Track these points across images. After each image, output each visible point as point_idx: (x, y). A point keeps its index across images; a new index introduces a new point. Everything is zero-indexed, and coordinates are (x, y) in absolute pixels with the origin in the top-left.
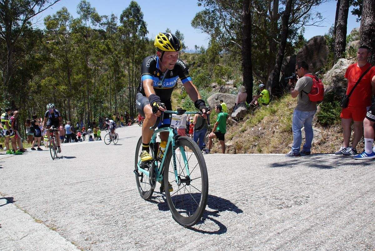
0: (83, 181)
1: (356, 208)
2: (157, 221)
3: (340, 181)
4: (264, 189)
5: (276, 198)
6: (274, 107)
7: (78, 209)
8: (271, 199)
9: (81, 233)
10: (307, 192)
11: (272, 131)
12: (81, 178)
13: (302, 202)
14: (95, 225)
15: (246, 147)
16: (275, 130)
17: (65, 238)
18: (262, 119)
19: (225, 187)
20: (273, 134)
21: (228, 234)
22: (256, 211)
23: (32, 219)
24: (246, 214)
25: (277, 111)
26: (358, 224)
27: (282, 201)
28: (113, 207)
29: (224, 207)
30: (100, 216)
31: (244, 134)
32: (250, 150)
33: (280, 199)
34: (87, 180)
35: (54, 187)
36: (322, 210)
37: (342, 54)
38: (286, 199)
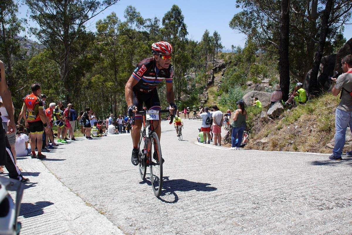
0: (128, 170)
2: (196, 213)
4: (302, 188)
5: (316, 198)
6: (312, 106)
7: (123, 196)
8: (311, 199)
9: (126, 219)
10: (349, 194)
11: (309, 130)
12: (126, 167)
13: (344, 205)
14: (139, 212)
15: (282, 144)
16: (312, 128)
17: (112, 222)
18: (299, 118)
19: (262, 183)
20: (310, 133)
21: (268, 231)
22: (295, 211)
23: (83, 202)
24: (285, 213)
25: (314, 110)
27: (323, 202)
28: (154, 196)
29: (262, 204)
30: (143, 204)
31: (280, 132)
32: (285, 148)
33: (320, 200)
34: (131, 169)
35: (102, 174)
38: (326, 200)
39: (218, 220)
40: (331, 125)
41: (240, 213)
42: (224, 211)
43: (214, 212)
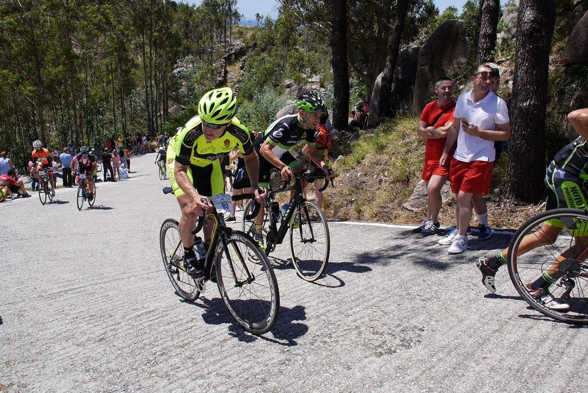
0: (71, 290)
1: (489, 355)
2: (189, 385)
4: (358, 309)
5: (375, 331)
6: (382, 140)
7: (61, 357)
8: (367, 333)
10: (422, 318)
11: (378, 180)
12: (67, 281)
13: (412, 341)
15: (337, 204)
16: (382, 177)
18: (363, 159)
20: (380, 184)
22: (342, 362)
24: (328, 368)
25: (386, 146)
27: (383, 338)
28: (119, 352)
30: (99, 373)
31: (334, 183)
32: (343, 210)
33: (381, 334)
34: (76, 287)
35: (22, 304)
36: (440, 360)
37: (490, 54)
38: (389, 334)
40: (410, 173)
41: (260, 377)
42: (234, 376)
43: (219, 379)
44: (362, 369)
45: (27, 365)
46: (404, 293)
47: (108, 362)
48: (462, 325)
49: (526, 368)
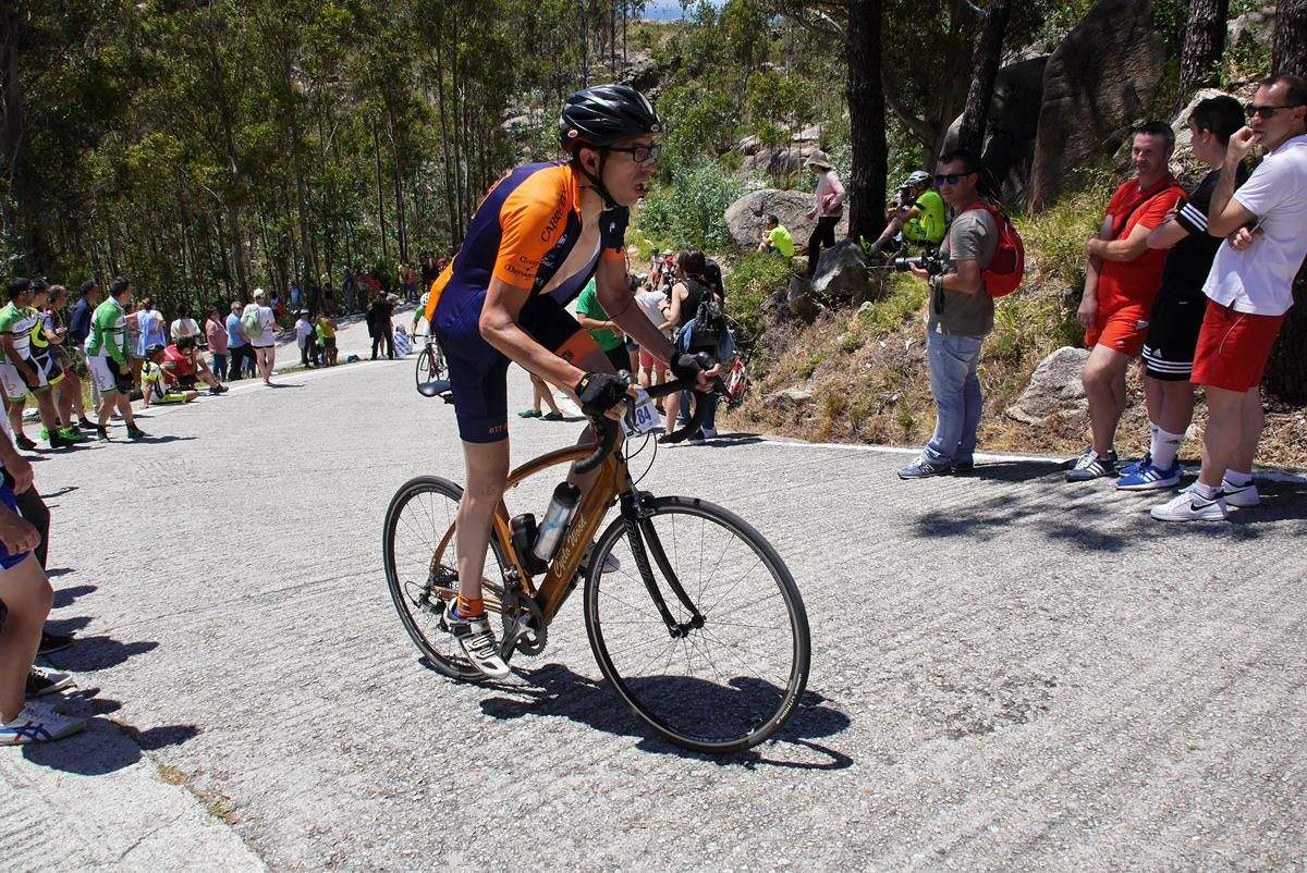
0: (306, 585)
1: (1202, 743)
2: (553, 786)
3: (1165, 610)
4: (908, 636)
5: (946, 684)
7: (294, 721)
8: (929, 687)
9: (311, 835)
10: (1051, 657)
12: (299, 567)
13: (1028, 707)
14: (354, 796)
15: (862, 407)
17: (263, 857)
18: (917, 309)
21: (783, 849)
22: (876, 747)
23: (149, 764)
26: (1199, 823)
27: (965, 699)
28: (409, 714)
30: (370, 755)
31: (853, 361)
32: (872, 420)
33: (961, 691)
34: (317, 579)
35: (211, 613)
36: (1091, 749)
37: (1211, 69)
38: (977, 691)
39: (627, 812)
40: (1022, 339)
41: (700, 773)
43: (614, 775)
44: (919, 765)
45: (227, 735)
46: (1010, 604)
47: (387, 734)
48: (1142, 676)
49: (1289, 774)
